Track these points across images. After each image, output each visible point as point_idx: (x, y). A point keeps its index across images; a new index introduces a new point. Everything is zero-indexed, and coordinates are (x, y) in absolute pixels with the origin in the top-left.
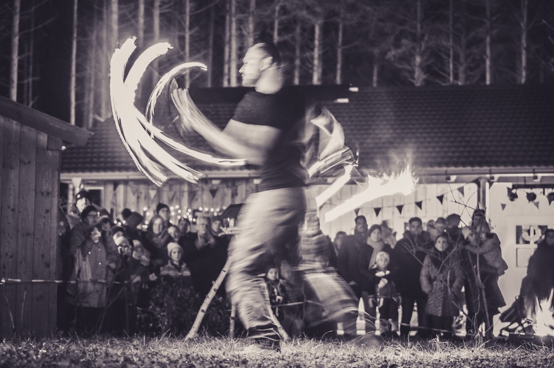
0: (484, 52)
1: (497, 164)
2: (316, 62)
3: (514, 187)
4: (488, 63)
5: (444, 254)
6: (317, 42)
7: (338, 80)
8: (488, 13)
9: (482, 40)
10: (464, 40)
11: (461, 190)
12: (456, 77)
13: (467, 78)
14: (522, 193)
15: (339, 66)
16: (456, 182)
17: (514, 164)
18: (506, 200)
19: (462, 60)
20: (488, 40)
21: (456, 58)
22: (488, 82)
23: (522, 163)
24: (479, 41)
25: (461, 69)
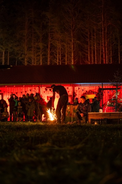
0: (40, 58)
1: (43, 83)
2: (3, 60)
3: (47, 88)
4: (41, 60)
5: (31, 102)
6: (3, 55)
7: (8, 64)
8: (41, 49)
9: (40, 55)
10: (36, 55)
11: (35, 88)
12: (34, 63)
13: (37, 64)
14: (48, 89)
15: (8, 61)
16: (34, 87)
17: (46, 83)
18: (45, 91)
19: (35, 59)
20: (41, 55)
21: (34, 59)
22: (41, 65)
23: (48, 82)
24: (39, 56)
25: (35, 61)
